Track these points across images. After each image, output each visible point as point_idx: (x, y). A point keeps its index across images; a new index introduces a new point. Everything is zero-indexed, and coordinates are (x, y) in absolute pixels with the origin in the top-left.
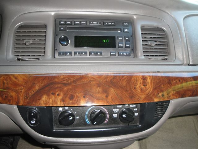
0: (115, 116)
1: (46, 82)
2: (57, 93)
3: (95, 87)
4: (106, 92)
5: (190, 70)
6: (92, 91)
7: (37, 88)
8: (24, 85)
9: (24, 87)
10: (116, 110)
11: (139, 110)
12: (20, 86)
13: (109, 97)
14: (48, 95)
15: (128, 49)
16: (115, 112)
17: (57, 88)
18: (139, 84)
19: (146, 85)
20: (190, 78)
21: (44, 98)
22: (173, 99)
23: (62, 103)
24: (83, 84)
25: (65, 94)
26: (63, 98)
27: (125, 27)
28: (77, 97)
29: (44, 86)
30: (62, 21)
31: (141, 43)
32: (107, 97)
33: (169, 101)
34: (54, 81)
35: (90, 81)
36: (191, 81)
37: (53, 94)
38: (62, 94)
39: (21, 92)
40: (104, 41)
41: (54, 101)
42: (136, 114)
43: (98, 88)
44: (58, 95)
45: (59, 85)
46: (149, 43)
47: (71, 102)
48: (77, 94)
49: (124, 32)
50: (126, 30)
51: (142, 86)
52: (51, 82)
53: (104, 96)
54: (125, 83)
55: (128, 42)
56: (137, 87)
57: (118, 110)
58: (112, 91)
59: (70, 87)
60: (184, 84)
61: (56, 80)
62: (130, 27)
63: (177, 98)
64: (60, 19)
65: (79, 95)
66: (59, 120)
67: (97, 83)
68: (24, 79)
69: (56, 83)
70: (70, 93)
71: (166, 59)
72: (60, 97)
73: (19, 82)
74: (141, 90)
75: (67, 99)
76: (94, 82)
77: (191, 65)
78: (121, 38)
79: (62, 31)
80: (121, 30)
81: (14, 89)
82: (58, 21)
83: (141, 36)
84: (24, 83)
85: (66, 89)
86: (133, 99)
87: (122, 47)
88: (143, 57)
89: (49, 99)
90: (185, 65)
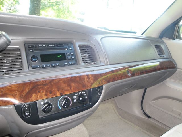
0: (75, 101)
1: (32, 86)
2: (41, 91)
3: (63, 84)
4: (69, 86)
5: (110, 68)
6: (62, 86)
7: (27, 90)
8: (17, 90)
9: (17, 91)
10: (75, 97)
11: (88, 94)
12: (14, 91)
13: (72, 88)
14: (36, 94)
15: (74, 60)
16: (75, 98)
17: (40, 88)
18: (86, 79)
19: (90, 79)
20: (110, 71)
21: (34, 96)
22: (104, 84)
23: (46, 97)
24: (56, 83)
25: (47, 91)
26: (46, 93)
27: (70, 47)
28: (54, 91)
29: (31, 88)
30: (30, 45)
31: (81, 55)
32: (71, 88)
33: (103, 86)
34: (37, 84)
35: (59, 81)
36: (111, 73)
37: (39, 92)
38: (44, 91)
39: (17, 94)
40: (58, 56)
41: (41, 96)
42: (86, 98)
43: (65, 84)
44: (42, 92)
45: (41, 86)
46: (85, 55)
47: (51, 95)
48: (54, 90)
49: (69, 50)
50: (71, 49)
51: (88, 80)
52: (35, 85)
53: (69, 88)
54: (78, 79)
55: (73, 56)
56: (85, 80)
57: (76, 97)
58: (73, 85)
59: (48, 86)
60: (108, 75)
61: (38, 83)
62: (72, 47)
63: (106, 84)
64: (28, 44)
65: (55, 90)
66: (42, 110)
67: (63, 82)
68: (16, 86)
69: (38, 85)
70: (49, 90)
71: (96, 63)
72: (44, 93)
73: (13, 89)
74: (88, 82)
75: (48, 94)
76: (61, 81)
77: (109, 65)
78: (69, 54)
79: (31, 52)
80: (67, 49)
81: (11, 93)
82: (27, 45)
83: (79, 51)
84: (17, 89)
85: (46, 87)
86: (85, 87)
87: (70, 59)
88: (83, 64)
89: (37, 95)
90: (106, 65)
